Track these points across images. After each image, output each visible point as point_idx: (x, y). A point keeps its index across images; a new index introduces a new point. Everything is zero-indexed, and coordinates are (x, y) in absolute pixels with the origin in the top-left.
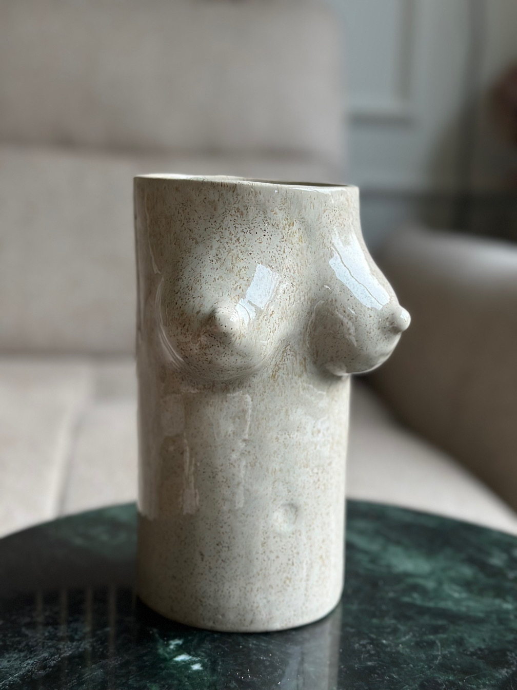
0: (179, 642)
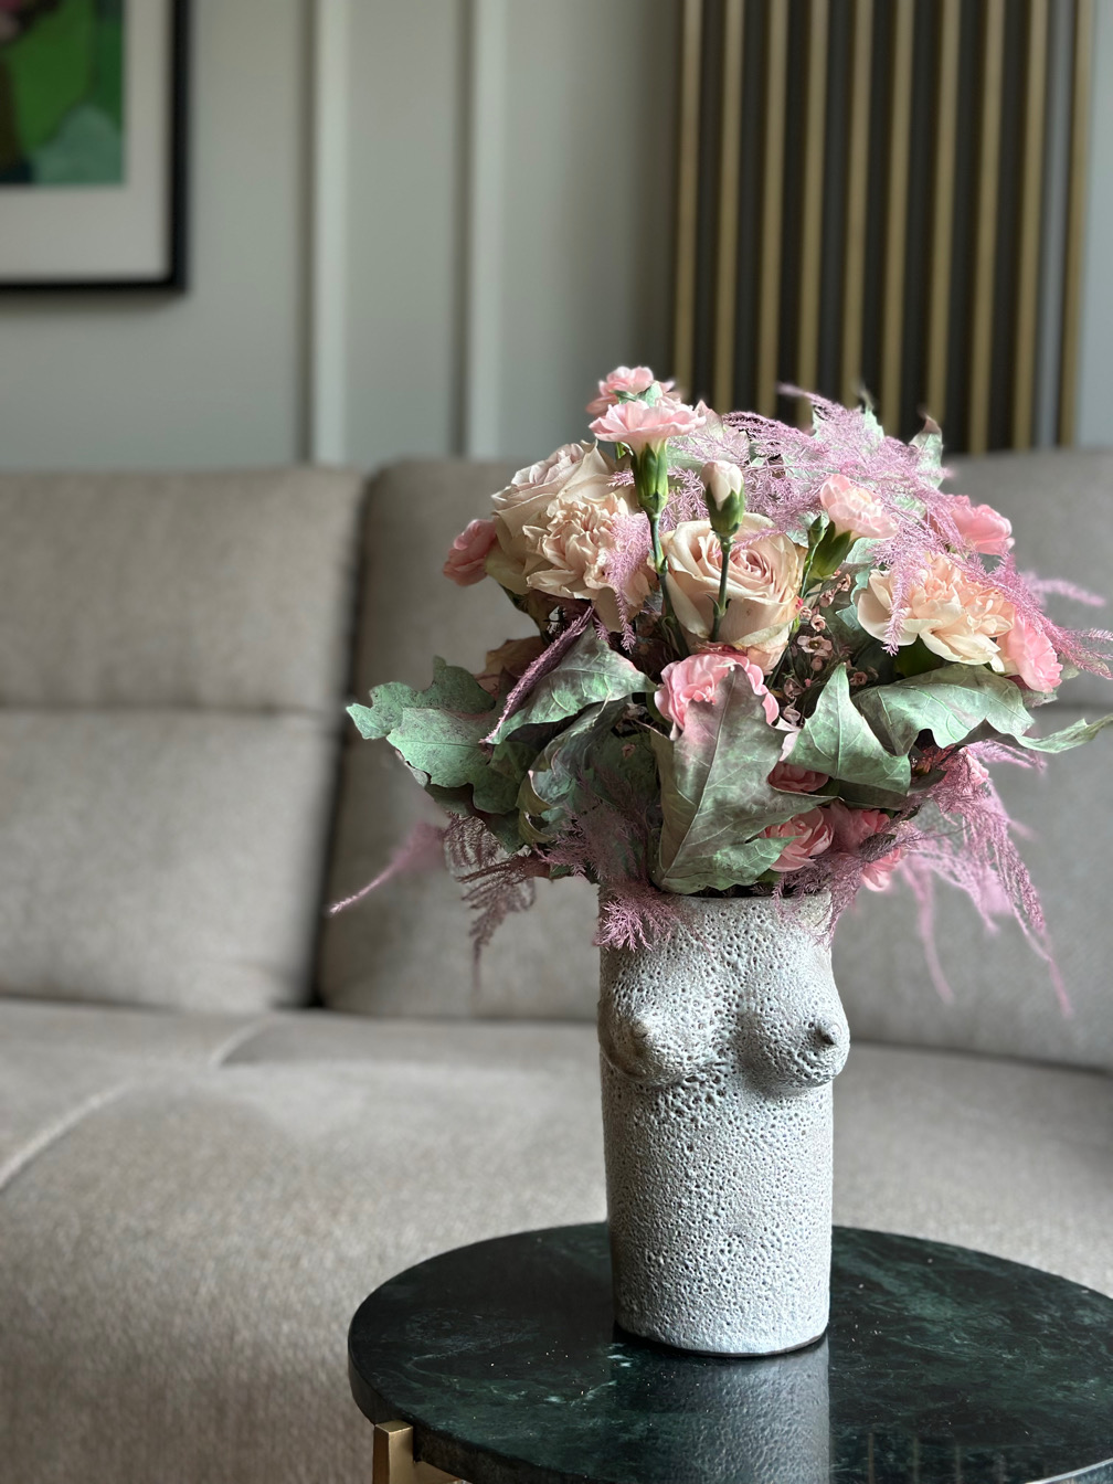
0: (621, 1345)
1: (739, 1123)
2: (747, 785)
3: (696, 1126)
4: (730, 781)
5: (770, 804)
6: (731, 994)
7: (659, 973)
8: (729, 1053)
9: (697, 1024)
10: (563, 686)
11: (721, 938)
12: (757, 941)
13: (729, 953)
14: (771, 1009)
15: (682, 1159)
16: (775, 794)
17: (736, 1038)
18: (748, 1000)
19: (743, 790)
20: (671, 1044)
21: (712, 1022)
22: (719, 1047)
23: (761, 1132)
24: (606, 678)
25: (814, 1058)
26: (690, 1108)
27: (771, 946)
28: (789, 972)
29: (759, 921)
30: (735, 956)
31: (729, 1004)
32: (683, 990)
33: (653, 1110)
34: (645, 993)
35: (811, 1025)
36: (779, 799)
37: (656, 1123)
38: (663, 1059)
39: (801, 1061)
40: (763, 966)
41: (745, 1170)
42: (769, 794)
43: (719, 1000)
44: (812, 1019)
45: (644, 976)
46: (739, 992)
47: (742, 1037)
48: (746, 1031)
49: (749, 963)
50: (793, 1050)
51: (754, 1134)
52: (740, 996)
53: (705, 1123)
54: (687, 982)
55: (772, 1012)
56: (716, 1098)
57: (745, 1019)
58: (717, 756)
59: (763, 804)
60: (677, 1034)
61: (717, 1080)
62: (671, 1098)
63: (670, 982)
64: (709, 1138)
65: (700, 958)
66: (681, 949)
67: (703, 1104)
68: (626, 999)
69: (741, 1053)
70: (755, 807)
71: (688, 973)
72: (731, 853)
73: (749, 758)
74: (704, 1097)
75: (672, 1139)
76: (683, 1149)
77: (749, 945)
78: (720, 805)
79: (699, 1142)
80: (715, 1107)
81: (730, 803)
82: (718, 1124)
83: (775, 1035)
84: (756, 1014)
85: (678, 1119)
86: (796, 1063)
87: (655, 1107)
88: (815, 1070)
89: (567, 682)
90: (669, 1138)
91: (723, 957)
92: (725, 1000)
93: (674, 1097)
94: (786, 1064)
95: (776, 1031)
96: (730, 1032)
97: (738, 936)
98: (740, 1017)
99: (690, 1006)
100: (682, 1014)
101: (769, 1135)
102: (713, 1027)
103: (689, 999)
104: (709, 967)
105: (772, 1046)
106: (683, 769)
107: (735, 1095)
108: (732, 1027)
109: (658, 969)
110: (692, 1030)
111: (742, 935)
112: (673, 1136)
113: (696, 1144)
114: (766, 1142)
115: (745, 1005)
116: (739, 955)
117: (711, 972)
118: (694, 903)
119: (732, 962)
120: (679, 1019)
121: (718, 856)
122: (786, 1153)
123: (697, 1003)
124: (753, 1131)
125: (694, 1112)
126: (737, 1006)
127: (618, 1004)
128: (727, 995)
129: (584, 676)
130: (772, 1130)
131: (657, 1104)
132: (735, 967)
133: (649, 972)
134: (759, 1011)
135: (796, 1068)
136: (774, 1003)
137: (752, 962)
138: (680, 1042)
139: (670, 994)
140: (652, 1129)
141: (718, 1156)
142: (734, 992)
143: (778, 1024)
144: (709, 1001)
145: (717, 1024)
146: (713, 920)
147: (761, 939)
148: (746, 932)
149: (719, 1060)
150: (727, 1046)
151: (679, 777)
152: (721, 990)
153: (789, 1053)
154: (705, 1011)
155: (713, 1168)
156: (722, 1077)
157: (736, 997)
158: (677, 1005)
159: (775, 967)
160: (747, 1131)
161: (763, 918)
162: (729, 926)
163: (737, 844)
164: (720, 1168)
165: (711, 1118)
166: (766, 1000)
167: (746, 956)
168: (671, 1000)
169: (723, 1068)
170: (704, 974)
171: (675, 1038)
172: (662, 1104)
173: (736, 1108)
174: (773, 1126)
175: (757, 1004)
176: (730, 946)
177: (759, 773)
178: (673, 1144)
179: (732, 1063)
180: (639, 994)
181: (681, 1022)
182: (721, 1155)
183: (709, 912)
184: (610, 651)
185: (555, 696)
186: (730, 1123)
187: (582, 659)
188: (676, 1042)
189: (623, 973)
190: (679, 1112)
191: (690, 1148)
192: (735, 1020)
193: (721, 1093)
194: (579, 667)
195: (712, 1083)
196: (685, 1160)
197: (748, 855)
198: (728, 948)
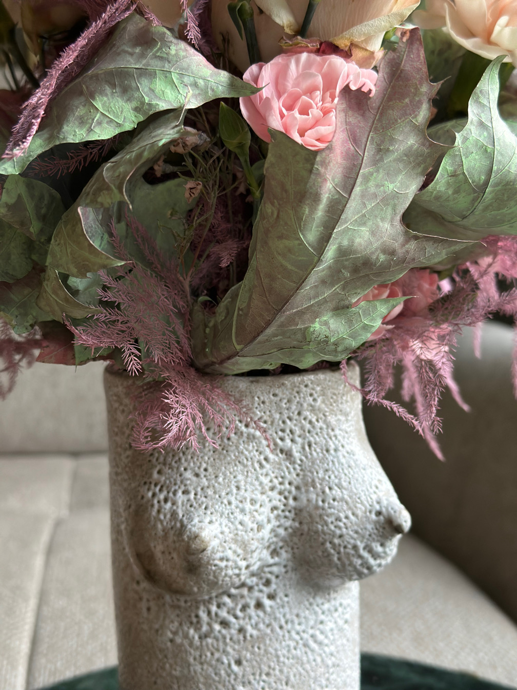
1: (289, 626)
2: (378, 227)
3: (245, 637)
4: (362, 221)
5: (400, 252)
6: (287, 486)
7: (206, 470)
8: (283, 552)
9: (255, 526)
10: (108, 90)
11: (272, 423)
12: (310, 422)
13: (282, 439)
14: (334, 500)
15: (229, 676)
16: (408, 238)
17: (291, 535)
18: (307, 491)
19: (373, 233)
20: (229, 554)
21: (269, 521)
22: (273, 547)
23: (311, 632)
24: (175, 77)
25: (379, 549)
26: (236, 617)
27: (324, 426)
28: (346, 454)
29: (311, 399)
30: (288, 442)
31: (286, 498)
32: (238, 488)
33: (191, 623)
34: (192, 496)
35: (379, 513)
36: (412, 245)
37: (196, 637)
38: (220, 573)
39: (366, 554)
40: (318, 450)
41: (297, 677)
42: (401, 239)
43: (274, 494)
44: (378, 507)
45: (188, 475)
46: (295, 483)
47: (299, 533)
48: (305, 528)
49: (303, 448)
50: (359, 543)
51: (305, 636)
52: (298, 488)
53: (255, 633)
54: (240, 477)
55: (336, 503)
56: (267, 602)
57: (305, 514)
58: (359, 180)
59: (392, 253)
60: (236, 541)
61: (268, 583)
62: (214, 608)
63: (221, 479)
64: (259, 648)
65: (251, 448)
66: (229, 439)
67: (252, 611)
68: (169, 505)
69: (296, 551)
70: (382, 257)
71: (240, 467)
72: (331, 321)
73: (391, 186)
74: (252, 603)
75: (217, 655)
76: (229, 665)
77: (302, 428)
78: (343, 253)
79: (248, 655)
80: (265, 612)
81: (355, 252)
82: (268, 631)
83: (340, 528)
84: (317, 507)
85: (224, 631)
86: (360, 557)
87: (194, 620)
88: (378, 561)
89: (113, 86)
90: (212, 654)
91: (276, 444)
92: (280, 493)
93: (219, 606)
94: (348, 559)
95: (341, 524)
96: (286, 529)
97: (290, 419)
98: (298, 512)
99: (248, 506)
100: (240, 517)
101: (318, 633)
102: (269, 527)
103: (245, 499)
104: (262, 457)
105: (336, 541)
106: (317, 198)
107: (286, 596)
108: (288, 523)
109: (204, 465)
110: (251, 534)
111: (295, 417)
112: (218, 650)
113: (245, 657)
114: (315, 641)
115: (304, 498)
116: (292, 440)
117: (264, 463)
118: (243, 384)
119: (286, 449)
120: (237, 523)
121: (317, 326)
122: (333, 648)
123: (253, 502)
124: (304, 631)
125: (241, 622)
126: (295, 499)
127: (159, 511)
128: (283, 487)
129: (140, 75)
130: (321, 626)
131: (197, 616)
132: (288, 454)
133: (193, 470)
134: (320, 503)
135: (359, 562)
136: (337, 492)
137: (307, 448)
138: (240, 551)
139: (223, 494)
140: (191, 644)
141: (269, 667)
142: (290, 484)
143: (342, 515)
144: (264, 497)
145: (274, 523)
146: (263, 402)
147: (314, 420)
148: (299, 414)
149: (271, 561)
150: (281, 544)
151: (307, 212)
152: (276, 481)
153: (355, 547)
154: (262, 509)
155: (264, 681)
156: (273, 579)
157: (293, 489)
158: (233, 507)
159: (332, 452)
160: (298, 633)
161: (315, 395)
162: (281, 408)
163: (341, 309)
164: (272, 680)
165: (261, 626)
166: (327, 490)
167: (299, 440)
168: (225, 501)
169: (275, 569)
170: (257, 465)
171: (233, 546)
172: (203, 615)
173: (287, 609)
174: (322, 622)
175: (317, 495)
176: (283, 431)
177: (394, 210)
178: (218, 660)
179: (284, 563)
180: (185, 498)
181: (240, 527)
182: (272, 664)
183: (259, 393)
184: (174, 41)
185: (98, 104)
186: (281, 627)
187: (131, 54)
188: (235, 552)
189: (159, 472)
190: (225, 624)
191: (239, 662)
192: (292, 515)
193: (271, 597)
194: (130, 62)
195: (261, 587)
196: (233, 677)
197: (350, 322)
198: (280, 433)
